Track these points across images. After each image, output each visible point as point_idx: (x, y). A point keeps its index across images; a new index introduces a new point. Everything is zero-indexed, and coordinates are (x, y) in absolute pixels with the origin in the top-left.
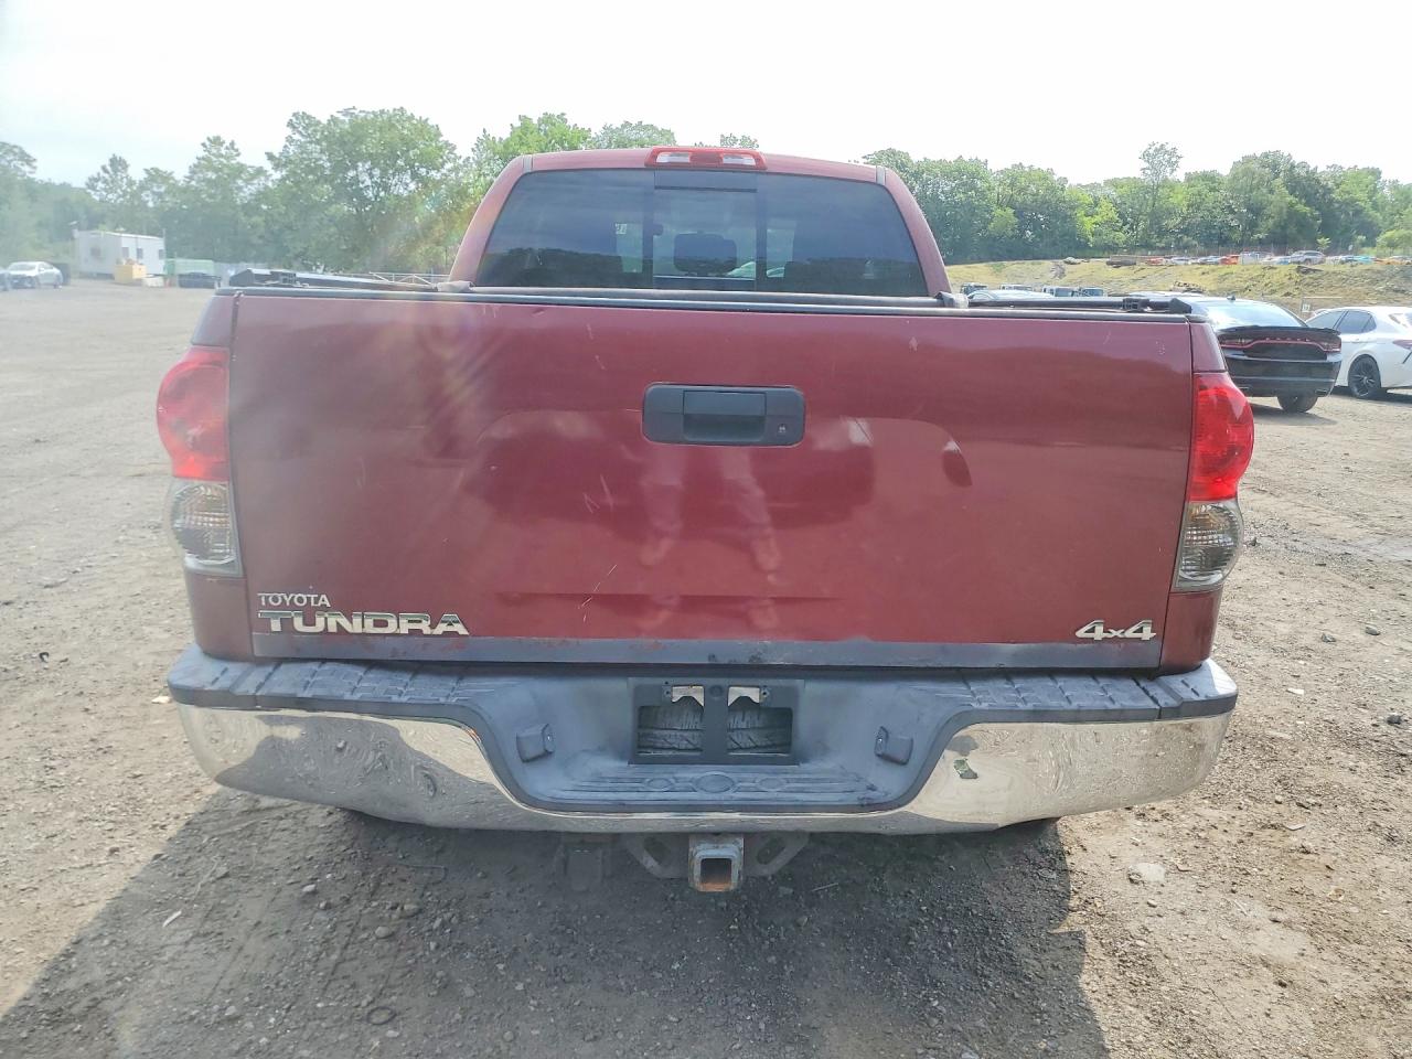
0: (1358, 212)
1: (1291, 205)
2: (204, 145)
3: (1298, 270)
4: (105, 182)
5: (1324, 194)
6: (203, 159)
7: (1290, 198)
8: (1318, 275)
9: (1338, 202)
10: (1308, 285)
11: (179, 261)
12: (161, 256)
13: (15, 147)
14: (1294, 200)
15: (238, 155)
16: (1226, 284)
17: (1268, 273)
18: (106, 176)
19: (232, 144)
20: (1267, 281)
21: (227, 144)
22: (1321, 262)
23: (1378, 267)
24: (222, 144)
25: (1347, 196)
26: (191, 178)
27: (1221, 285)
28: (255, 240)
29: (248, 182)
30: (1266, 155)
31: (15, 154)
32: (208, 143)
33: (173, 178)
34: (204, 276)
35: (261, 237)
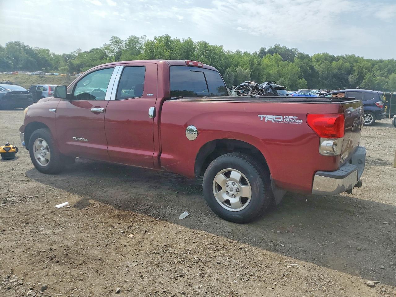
0: (47, 61)
1: (27, 58)
3: (40, 77)
5: (36, 55)
7: (26, 56)
8: (46, 78)
9: (40, 58)
10: (44, 81)
14: (28, 56)
16: (18, 80)
17: (31, 77)
20: (31, 80)
22: (44, 75)
23: (60, 76)
25: (42, 56)
27: (16, 81)
30: (16, 42)
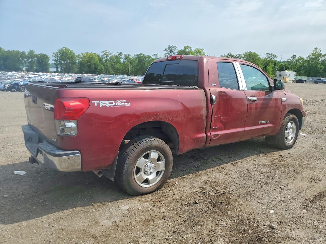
2: (313, 50)
4: (291, 60)
6: (312, 53)
11: (298, 77)
12: (294, 76)
13: (274, 54)
15: (321, 51)
18: (291, 59)
19: (320, 49)
21: (319, 49)
24: (317, 49)
26: (308, 58)
28: (321, 71)
29: (322, 57)
31: (274, 56)
32: (314, 49)
33: (303, 58)
34: (302, 80)
35: (323, 71)
